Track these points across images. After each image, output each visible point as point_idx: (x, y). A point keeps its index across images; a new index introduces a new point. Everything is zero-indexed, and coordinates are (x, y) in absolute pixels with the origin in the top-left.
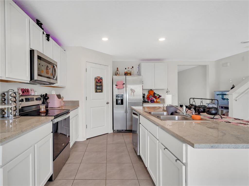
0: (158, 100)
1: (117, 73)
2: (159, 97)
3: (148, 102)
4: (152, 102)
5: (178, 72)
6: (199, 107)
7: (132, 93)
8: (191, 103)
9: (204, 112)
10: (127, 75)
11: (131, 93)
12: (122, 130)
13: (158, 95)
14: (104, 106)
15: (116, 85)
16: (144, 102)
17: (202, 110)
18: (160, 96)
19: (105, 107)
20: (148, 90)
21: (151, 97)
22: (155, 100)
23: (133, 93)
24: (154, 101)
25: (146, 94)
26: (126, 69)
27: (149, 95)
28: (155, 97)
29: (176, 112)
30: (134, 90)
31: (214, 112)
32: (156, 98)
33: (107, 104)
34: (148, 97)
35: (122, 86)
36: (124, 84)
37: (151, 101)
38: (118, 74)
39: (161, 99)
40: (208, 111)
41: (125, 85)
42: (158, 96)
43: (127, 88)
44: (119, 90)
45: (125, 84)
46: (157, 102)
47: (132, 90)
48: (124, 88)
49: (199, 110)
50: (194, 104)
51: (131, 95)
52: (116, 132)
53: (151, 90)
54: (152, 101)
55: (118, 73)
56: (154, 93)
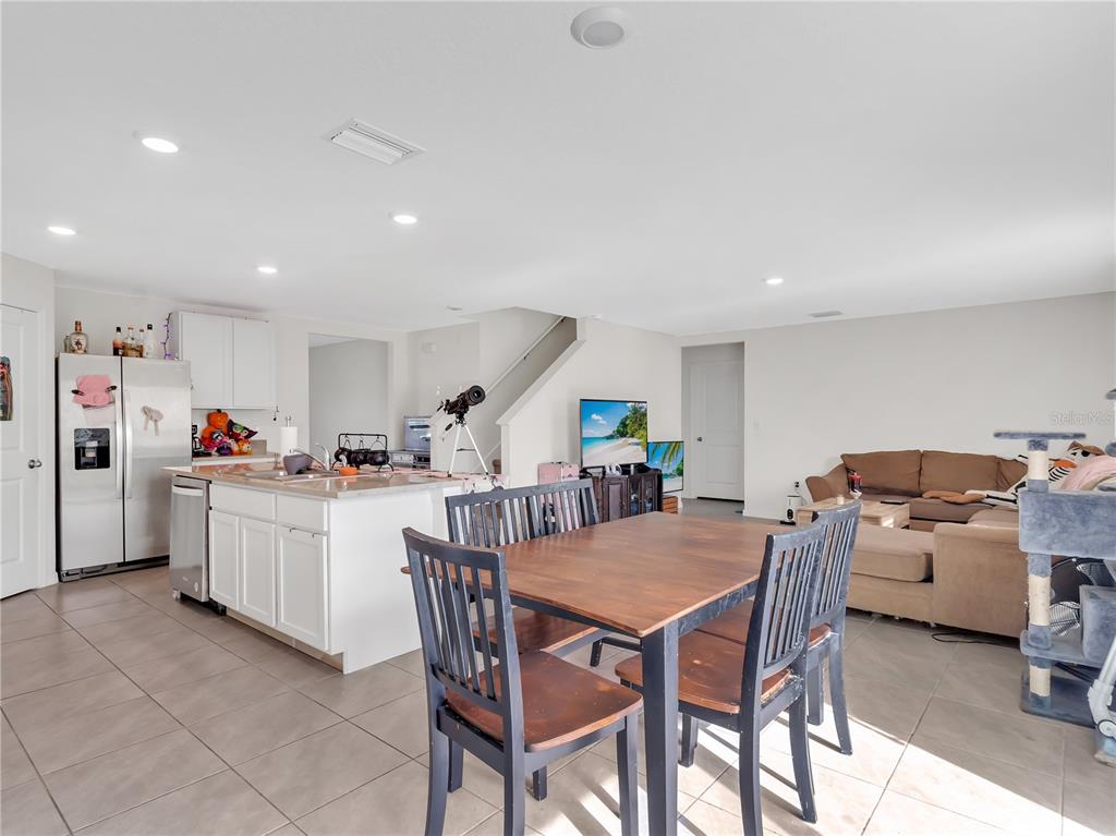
0: (245, 447)
1: (78, 343)
2: (247, 437)
3: (209, 455)
4: (221, 455)
5: (310, 349)
6: (358, 452)
7: (151, 423)
8: (342, 446)
9: (364, 462)
10: (123, 355)
11: (147, 422)
12: (105, 566)
13: (245, 428)
14: (19, 478)
15: (76, 392)
16: (196, 454)
17: (362, 457)
18: (252, 433)
19: (22, 482)
20: (206, 412)
21: (219, 437)
22: (235, 447)
23: (156, 421)
24: (229, 449)
25: (202, 425)
26: (119, 329)
27: (213, 429)
28: (236, 438)
29: (309, 469)
30: (159, 412)
31: (380, 459)
32: (237, 440)
33: (32, 467)
34: (207, 436)
35: (105, 394)
36: (114, 388)
37: (218, 451)
38: (83, 347)
39: (254, 442)
40: (371, 458)
41: (117, 393)
42: (244, 434)
43: (127, 404)
44: (91, 412)
45: (119, 387)
46: (241, 453)
47: (146, 411)
48: (114, 402)
49: (355, 458)
50: (347, 447)
51: (146, 428)
52: (77, 577)
53: (219, 411)
54: (225, 451)
55: (83, 342)
56: (231, 424)
